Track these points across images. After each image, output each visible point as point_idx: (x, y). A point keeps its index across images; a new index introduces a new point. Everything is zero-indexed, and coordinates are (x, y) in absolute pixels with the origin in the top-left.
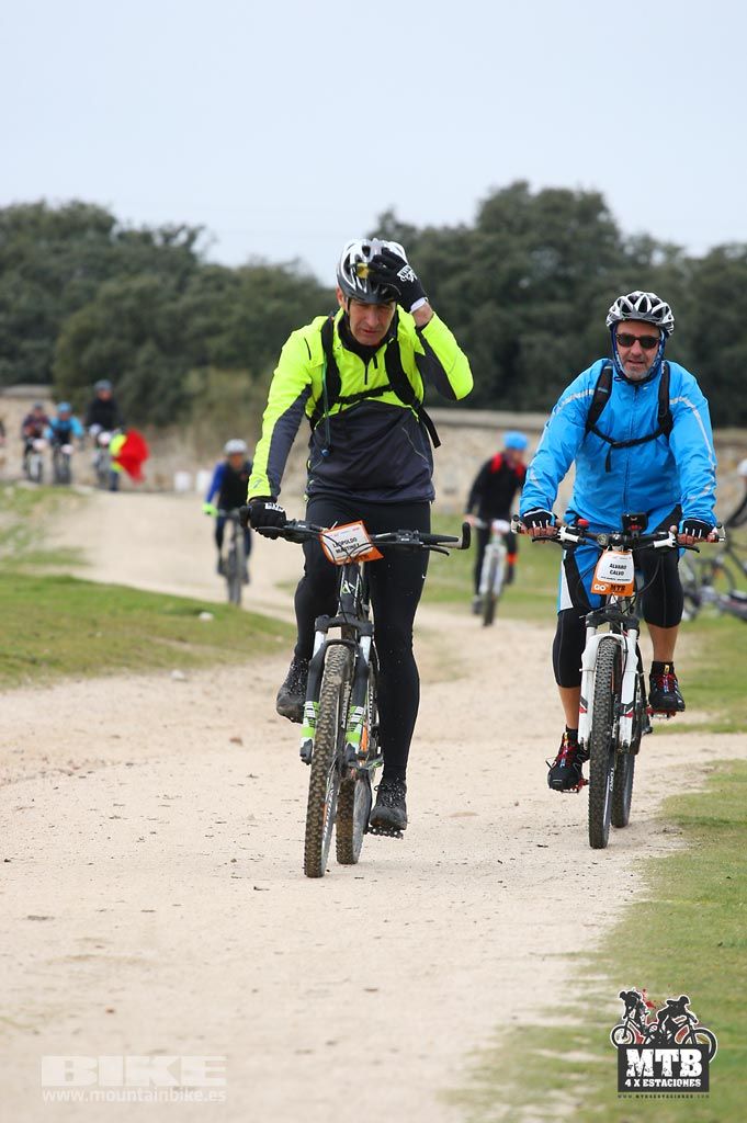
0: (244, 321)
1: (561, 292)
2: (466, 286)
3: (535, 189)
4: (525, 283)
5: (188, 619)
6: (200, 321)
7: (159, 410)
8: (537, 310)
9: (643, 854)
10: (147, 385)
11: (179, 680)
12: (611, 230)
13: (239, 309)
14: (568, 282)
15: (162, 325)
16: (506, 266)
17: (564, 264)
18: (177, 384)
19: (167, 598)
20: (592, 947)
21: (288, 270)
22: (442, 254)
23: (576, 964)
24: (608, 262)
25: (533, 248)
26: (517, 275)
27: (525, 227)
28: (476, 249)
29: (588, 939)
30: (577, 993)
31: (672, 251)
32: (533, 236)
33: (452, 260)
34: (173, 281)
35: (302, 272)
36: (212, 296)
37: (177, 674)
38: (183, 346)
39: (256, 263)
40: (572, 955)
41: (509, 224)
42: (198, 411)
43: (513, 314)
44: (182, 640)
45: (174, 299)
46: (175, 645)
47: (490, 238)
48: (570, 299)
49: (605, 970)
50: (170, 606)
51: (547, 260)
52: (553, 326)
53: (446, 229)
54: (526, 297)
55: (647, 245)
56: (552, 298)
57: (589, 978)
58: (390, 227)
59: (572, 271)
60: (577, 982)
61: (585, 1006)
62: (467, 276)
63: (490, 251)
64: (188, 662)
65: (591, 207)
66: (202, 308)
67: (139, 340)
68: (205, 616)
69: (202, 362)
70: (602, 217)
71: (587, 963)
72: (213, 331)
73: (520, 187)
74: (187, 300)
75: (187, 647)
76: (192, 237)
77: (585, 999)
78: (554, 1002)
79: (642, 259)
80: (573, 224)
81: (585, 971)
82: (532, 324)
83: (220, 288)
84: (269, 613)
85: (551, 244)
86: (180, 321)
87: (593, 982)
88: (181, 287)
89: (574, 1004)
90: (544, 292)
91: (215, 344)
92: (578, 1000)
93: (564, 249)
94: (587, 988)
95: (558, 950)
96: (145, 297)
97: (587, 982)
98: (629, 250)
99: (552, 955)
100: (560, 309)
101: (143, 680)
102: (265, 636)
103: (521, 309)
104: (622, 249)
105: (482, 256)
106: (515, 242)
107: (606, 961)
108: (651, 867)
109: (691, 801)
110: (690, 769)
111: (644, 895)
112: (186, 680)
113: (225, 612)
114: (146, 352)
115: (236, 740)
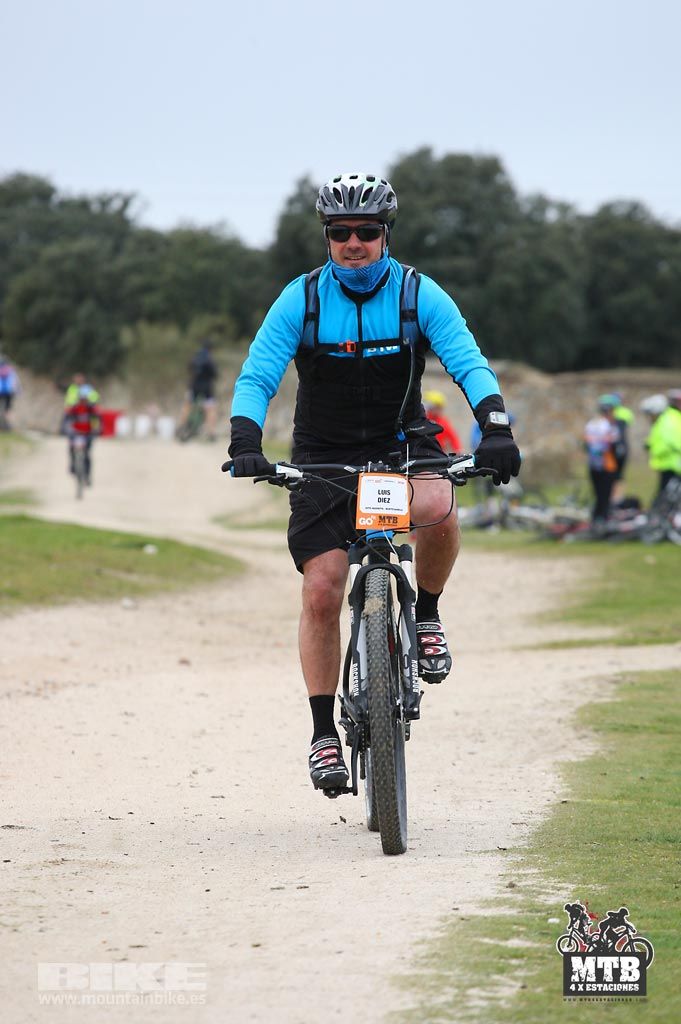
0: (176, 280)
1: (464, 247)
4: (431, 240)
5: (132, 554)
6: (135, 280)
8: (443, 264)
9: (564, 757)
10: (88, 341)
11: (126, 608)
12: (508, 191)
13: (170, 269)
14: (470, 239)
15: (100, 284)
16: (413, 224)
17: (467, 221)
18: (115, 337)
19: (112, 534)
21: (215, 232)
23: (509, 858)
24: (508, 220)
25: (437, 207)
26: (424, 232)
27: (430, 189)
29: (518, 836)
31: (564, 208)
32: (438, 197)
34: (109, 243)
35: (227, 233)
36: (146, 258)
37: (127, 602)
38: (121, 304)
39: (184, 227)
41: (416, 186)
44: (129, 570)
45: (111, 260)
46: (124, 577)
48: (473, 254)
49: (536, 864)
50: (116, 541)
51: (450, 219)
54: (433, 252)
55: (541, 203)
56: (456, 253)
57: (519, 871)
58: (306, 190)
59: (475, 228)
60: (510, 875)
61: (520, 898)
64: (136, 591)
65: (489, 170)
66: (137, 269)
67: (79, 298)
68: (150, 550)
69: (134, 318)
70: (499, 179)
71: (519, 858)
72: (148, 289)
73: (424, 154)
74: (123, 261)
75: (134, 578)
76: (126, 203)
77: (519, 891)
79: (536, 216)
80: (474, 185)
81: (517, 865)
83: (152, 249)
84: (208, 545)
85: (453, 203)
86: (116, 280)
87: (526, 875)
88: (117, 249)
90: (449, 248)
91: (151, 301)
93: (467, 209)
94: (520, 880)
95: (491, 846)
96: (84, 259)
97: (519, 876)
98: (526, 208)
99: (487, 852)
100: (464, 263)
101: (94, 608)
102: (203, 566)
103: (427, 264)
104: (517, 206)
106: (421, 203)
107: (535, 856)
108: (570, 770)
109: (603, 709)
110: (600, 680)
111: (566, 795)
112: (135, 608)
113: (167, 545)
114: (87, 308)
115: (184, 662)
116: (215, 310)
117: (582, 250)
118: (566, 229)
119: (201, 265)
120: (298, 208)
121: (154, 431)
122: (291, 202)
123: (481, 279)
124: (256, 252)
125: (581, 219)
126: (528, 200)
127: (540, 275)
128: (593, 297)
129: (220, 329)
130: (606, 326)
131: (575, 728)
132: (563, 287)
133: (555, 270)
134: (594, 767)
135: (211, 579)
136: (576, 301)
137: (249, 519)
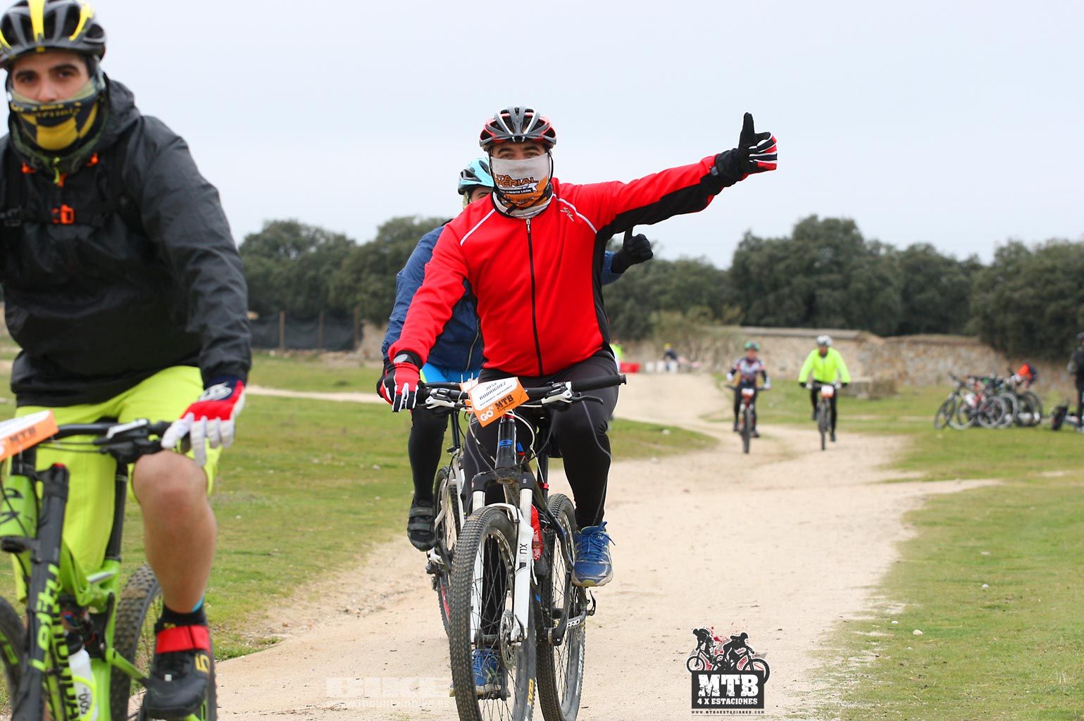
0: (678, 287)
1: (835, 268)
2: (788, 267)
3: (821, 218)
4: (817, 265)
5: (657, 434)
6: (656, 288)
7: (637, 332)
8: (824, 278)
9: (897, 538)
10: (631, 321)
11: (654, 463)
12: (859, 238)
13: (675, 281)
14: (839, 264)
15: (637, 290)
16: (807, 257)
17: (836, 255)
18: (645, 319)
19: (645, 424)
20: (875, 583)
21: (699, 261)
22: (775, 252)
23: (869, 591)
24: (859, 254)
25: (820, 247)
26: (813, 261)
27: (817, 238)
28: (793, 248)
29: (874, 579)
30: (871, 604)
31: (889, 248)
32: (821, 241)
33: (780, 254)
35: (707, 262)
36: (662, 275)
37: (654, 459)
38: (648, 300)
39: (683, 259)
40: (866, 587)
41: (809, 236)
42: (656, 331)
43: (812, 280)
44: (655, 443)
45: (643, 277)
46: (652, 446)
47: (800, 243)
48: (840, 272)
49: (884, 593)
50: (647, 428)
51: (828, 253)
52: (831, 286)
53: (777, 239)
54: (819, 272)
55: (877, 245)
56: (831, 271)
57: (876, 597)
58: (749, 239)
59: (841, 258)
60: (870, 599)
61: (876, 611)
62: (788, 262)
63: (799, 249)
64: (659, 454)
65: (849, 226)
66: (657, 281)
67: (626, 298)
68: (666, 432)
69: (657, 308)
70: (854, 231)
71: (874, 590)
72: (663, 292)
73: (814, 218)
74: (649, 277)
75: (658, 447)
77: (875, 607)
78: (860, 609)
79: (874, 252)
80: (840, 235)
81: (873, 594)
82: (821, 285)
83: (665, 271)
84: (696, 430)
85: (829, 245)
86: (646, 288)
87: (879, 599)
89: (869, 610)
90: (827, 269)
91: (665, 299)
92: (872, 608)
93: (836, 248)
94: (875, 602)
95: (859, 585)
97: (875, 599)
98: (869, 248)
99: (856, 587)
100: (836, 277)
101: (636, 463)
102: (696, 441)
103: (816, 278)
104: (865, 246)
105: (796, 252)
106: (812, 245)
107: (883, 589)
108: (900, 545)
109: (917, 514)
110: (915, 498)
111: (899, 558)
112: (659, 463)
113: (675, 430)
114: (630, 303)
115: (687, 491)
116: (699, 303)
117: (899, 270)
118: (891, 259)
119: (692, 279)
120: (744, 248)
121: (668, 368)
122: (741, 245)
123: (845, 286)
124: (722, 271)
125: (898, 253)
126: (870, 242)
127: (877, 284)
128: (906, 295)
129: (705, 314)
130: (913, 311)
131: (903, 523)
132: (889, 290)
133: (885, 281)
134: (913, 544)
135: (700, 448)
136: (897, 298)
137: (719, 416)
